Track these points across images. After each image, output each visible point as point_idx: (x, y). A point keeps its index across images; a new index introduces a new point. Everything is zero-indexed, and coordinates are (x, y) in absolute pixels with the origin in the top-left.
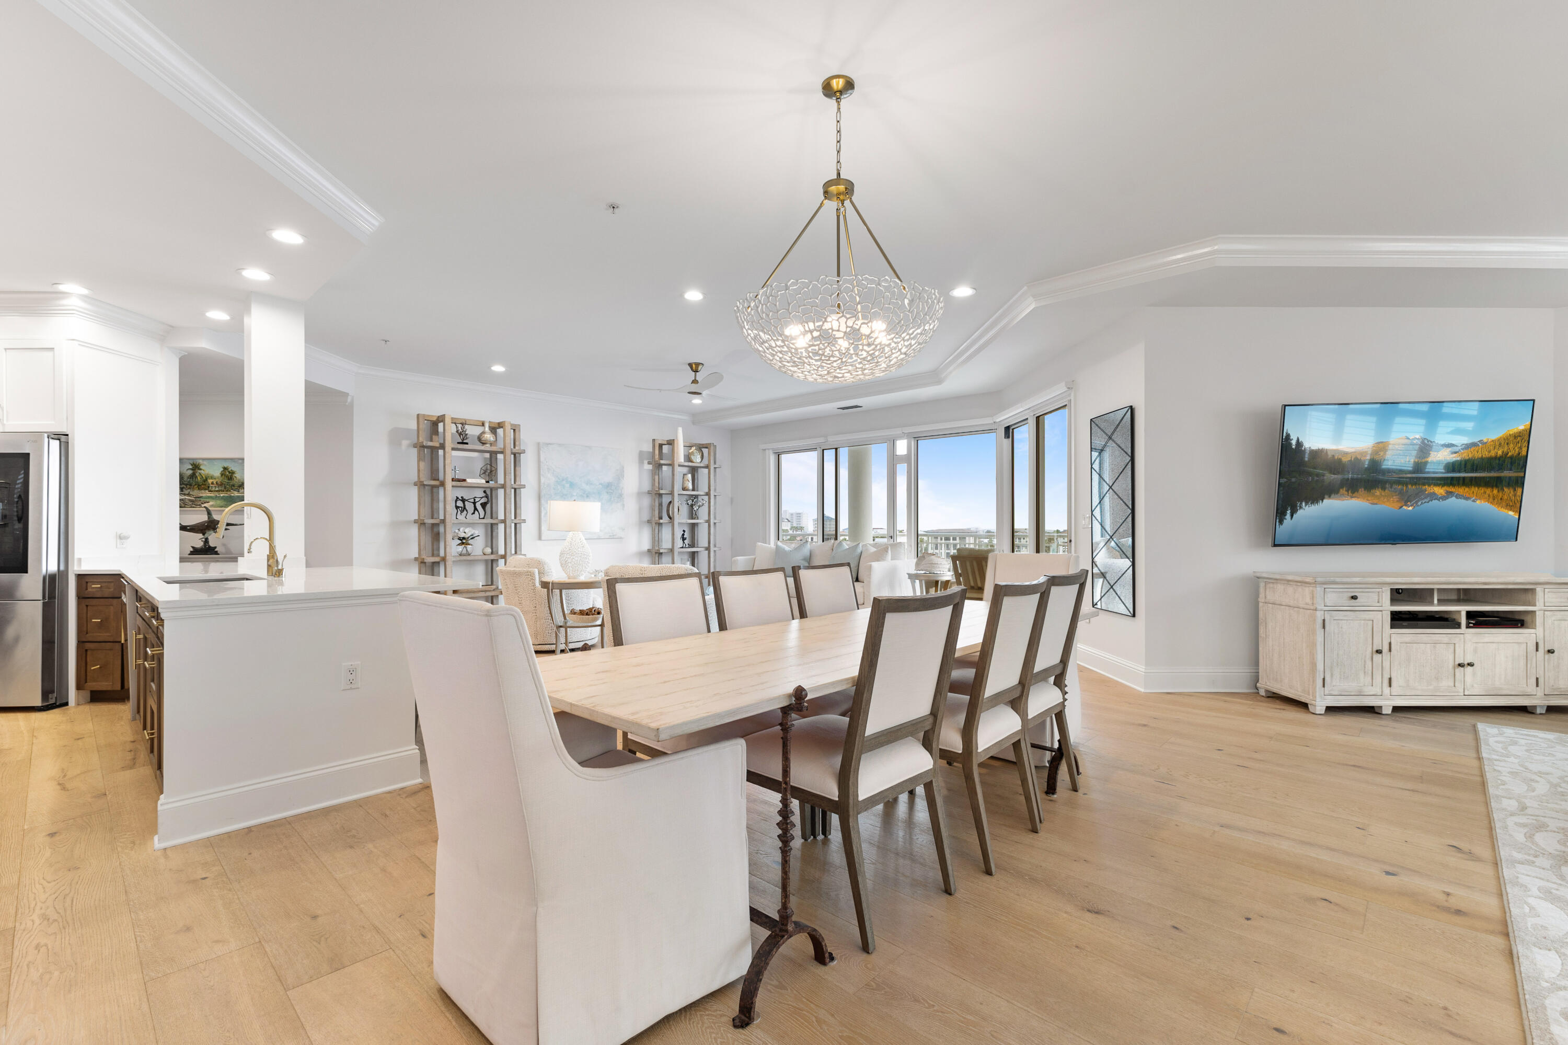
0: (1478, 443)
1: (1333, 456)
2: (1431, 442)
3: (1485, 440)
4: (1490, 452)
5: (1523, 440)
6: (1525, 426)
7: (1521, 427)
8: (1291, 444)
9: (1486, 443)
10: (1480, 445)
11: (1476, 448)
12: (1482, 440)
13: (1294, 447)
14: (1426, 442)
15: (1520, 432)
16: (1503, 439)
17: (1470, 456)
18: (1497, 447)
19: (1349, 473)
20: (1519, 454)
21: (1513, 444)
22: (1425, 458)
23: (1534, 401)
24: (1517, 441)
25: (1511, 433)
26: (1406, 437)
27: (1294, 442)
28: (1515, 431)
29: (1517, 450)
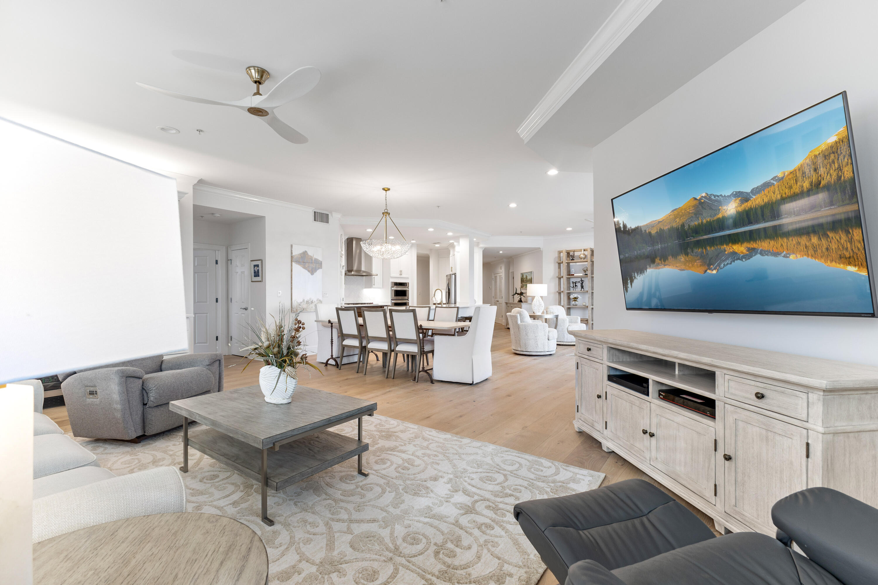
0: (772, 181)
1: (645, 231)
2: (718, 196)
3: (780, 175)
4: (791, 187)
5: (841, 157)
6: (836, 135)
7: (832, 139)
8: (620, 227)
9: (782, 178)
10: (775, 183)
11: (772, 188)
12: (776, 177)
13: (622, 229)
14: (713, 197)
15: (832, 147)
16: (805, 165)
17: (766, 200)
18: (800, 179)
19: (658, 243)
20: (839, 178)
21: (825, 166)
22: (716, 215)
23: (844, 94)
24: (831, 161)
25: (817, 153)
26: (694, 198)
27: (622, 226)
28: (823, 147)
29: (834, 175)
